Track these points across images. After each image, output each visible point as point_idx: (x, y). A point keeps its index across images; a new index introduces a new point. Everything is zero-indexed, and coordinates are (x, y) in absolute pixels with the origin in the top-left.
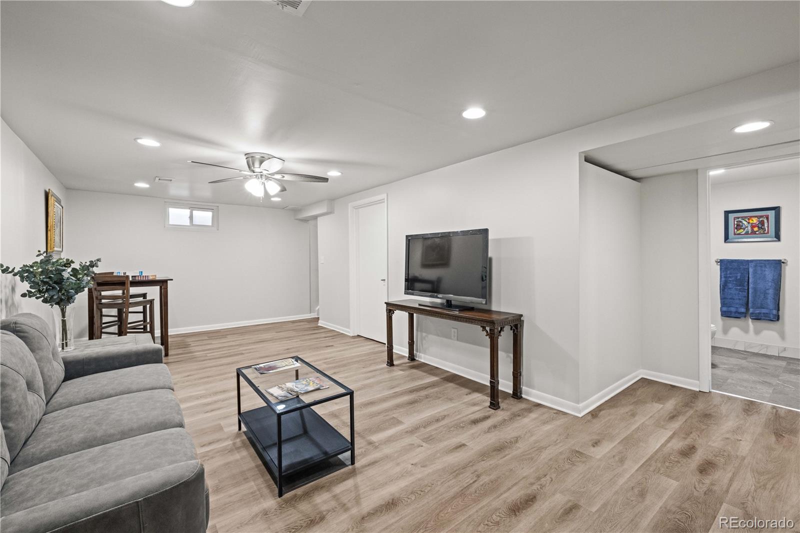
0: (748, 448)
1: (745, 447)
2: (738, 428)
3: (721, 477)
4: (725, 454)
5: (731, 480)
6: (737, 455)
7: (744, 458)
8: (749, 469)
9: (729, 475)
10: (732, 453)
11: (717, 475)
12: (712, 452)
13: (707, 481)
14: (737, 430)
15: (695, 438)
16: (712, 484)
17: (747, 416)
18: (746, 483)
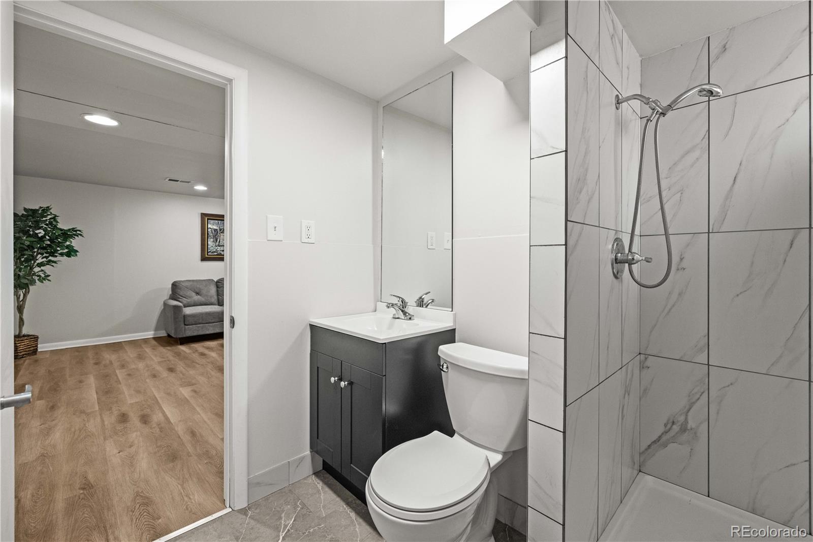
0: (108, 449)
1: (111, 448)
2: (132, 465)
3: (110, 420)
4: (121, 433)
5: (103, 421)
6: (112, 438)
7: (105, 439)
8: (96, 434)
9: (106, 423)
10: (115, 437)
11: (113, 419)
12: (130, 428)
13: (116, 413)
14: (131, 462)
15: (154, 429)
16: (112, 413)
17: (137, 492)
18: (93, 425)
